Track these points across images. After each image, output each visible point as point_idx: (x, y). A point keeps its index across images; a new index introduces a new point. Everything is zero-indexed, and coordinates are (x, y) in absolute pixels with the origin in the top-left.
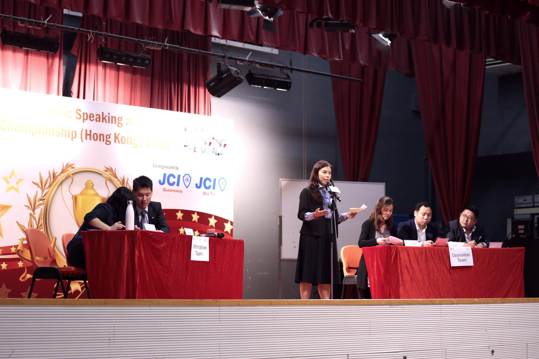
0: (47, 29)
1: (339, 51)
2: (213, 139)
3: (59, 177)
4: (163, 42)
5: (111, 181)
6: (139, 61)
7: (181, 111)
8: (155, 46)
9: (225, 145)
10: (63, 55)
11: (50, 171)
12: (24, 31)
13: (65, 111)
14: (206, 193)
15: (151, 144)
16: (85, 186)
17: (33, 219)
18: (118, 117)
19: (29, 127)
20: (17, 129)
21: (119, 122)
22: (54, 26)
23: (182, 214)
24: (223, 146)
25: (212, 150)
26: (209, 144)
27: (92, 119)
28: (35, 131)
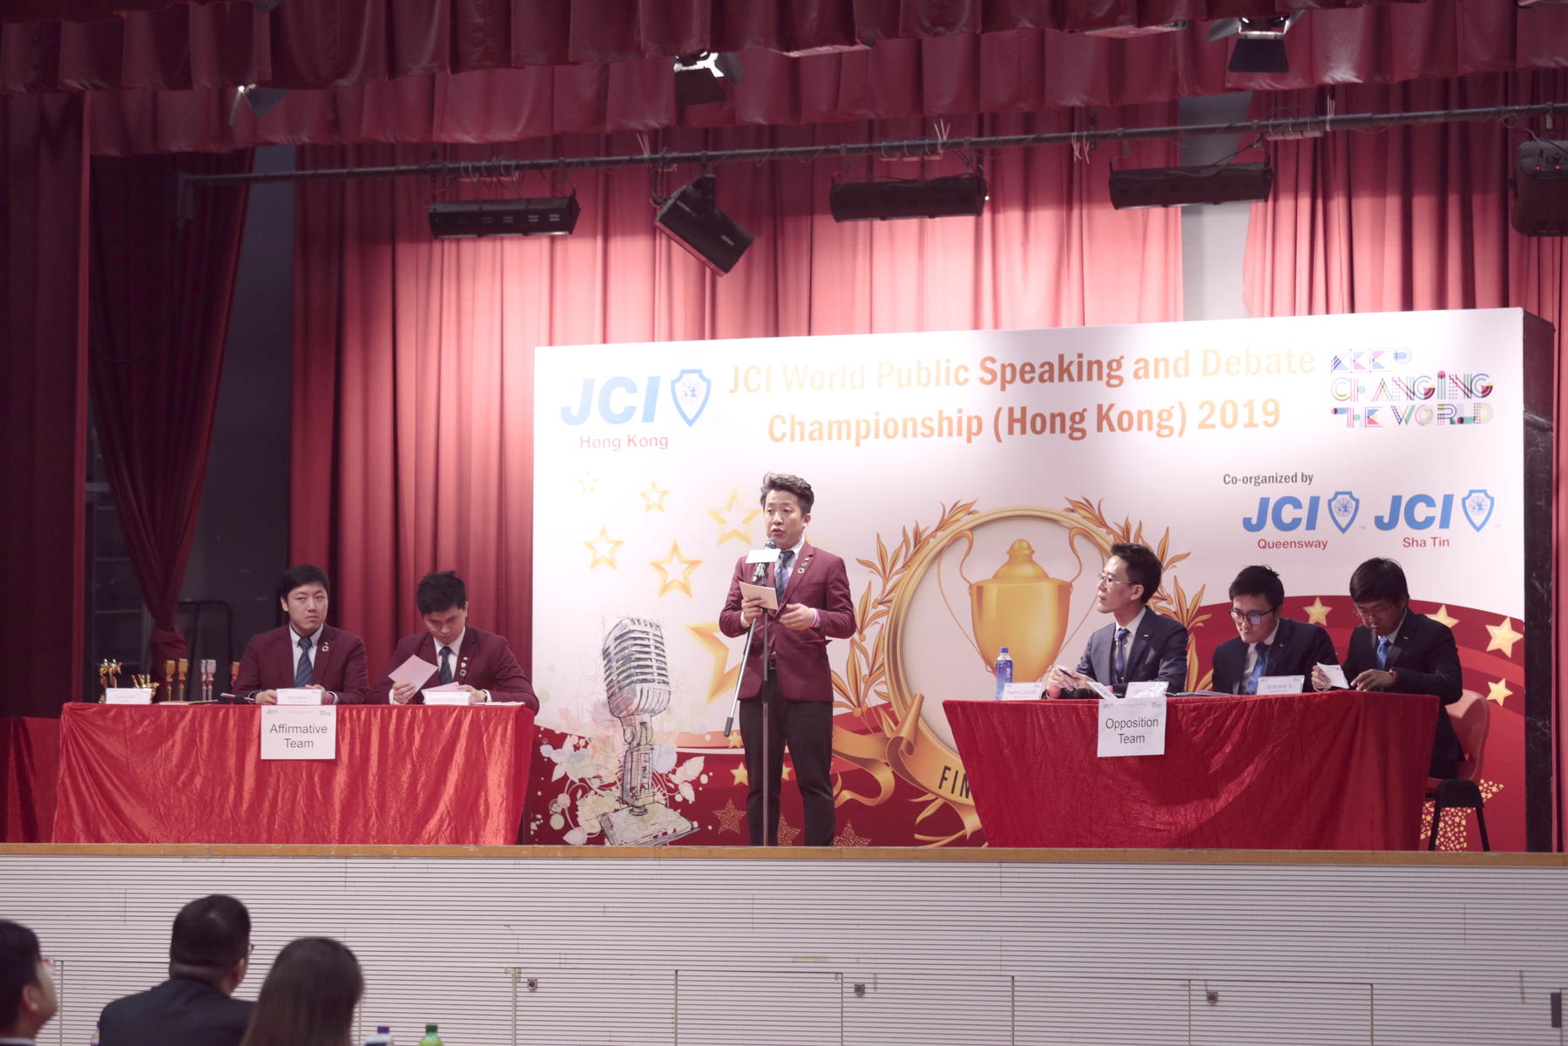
2: (1442, 376)
3: (932, 540)
5: (1087, 535)
9: (1487, 391)
11: (907, 528)
13: (948, 369)
14: (1413, 542)
15: (1215, 419)
16: (1008, 556)
17: (858, 652)
18: (1109, 359)
19: (848, 423)
20: (816, 434)
21: (1113, 373)
22: (962, 144)
23: (1327, 609)
24: (1480, 395)
25: (1436, 412)
26: (1426, 394)
27: (1027, 377)
28: (863, 433)
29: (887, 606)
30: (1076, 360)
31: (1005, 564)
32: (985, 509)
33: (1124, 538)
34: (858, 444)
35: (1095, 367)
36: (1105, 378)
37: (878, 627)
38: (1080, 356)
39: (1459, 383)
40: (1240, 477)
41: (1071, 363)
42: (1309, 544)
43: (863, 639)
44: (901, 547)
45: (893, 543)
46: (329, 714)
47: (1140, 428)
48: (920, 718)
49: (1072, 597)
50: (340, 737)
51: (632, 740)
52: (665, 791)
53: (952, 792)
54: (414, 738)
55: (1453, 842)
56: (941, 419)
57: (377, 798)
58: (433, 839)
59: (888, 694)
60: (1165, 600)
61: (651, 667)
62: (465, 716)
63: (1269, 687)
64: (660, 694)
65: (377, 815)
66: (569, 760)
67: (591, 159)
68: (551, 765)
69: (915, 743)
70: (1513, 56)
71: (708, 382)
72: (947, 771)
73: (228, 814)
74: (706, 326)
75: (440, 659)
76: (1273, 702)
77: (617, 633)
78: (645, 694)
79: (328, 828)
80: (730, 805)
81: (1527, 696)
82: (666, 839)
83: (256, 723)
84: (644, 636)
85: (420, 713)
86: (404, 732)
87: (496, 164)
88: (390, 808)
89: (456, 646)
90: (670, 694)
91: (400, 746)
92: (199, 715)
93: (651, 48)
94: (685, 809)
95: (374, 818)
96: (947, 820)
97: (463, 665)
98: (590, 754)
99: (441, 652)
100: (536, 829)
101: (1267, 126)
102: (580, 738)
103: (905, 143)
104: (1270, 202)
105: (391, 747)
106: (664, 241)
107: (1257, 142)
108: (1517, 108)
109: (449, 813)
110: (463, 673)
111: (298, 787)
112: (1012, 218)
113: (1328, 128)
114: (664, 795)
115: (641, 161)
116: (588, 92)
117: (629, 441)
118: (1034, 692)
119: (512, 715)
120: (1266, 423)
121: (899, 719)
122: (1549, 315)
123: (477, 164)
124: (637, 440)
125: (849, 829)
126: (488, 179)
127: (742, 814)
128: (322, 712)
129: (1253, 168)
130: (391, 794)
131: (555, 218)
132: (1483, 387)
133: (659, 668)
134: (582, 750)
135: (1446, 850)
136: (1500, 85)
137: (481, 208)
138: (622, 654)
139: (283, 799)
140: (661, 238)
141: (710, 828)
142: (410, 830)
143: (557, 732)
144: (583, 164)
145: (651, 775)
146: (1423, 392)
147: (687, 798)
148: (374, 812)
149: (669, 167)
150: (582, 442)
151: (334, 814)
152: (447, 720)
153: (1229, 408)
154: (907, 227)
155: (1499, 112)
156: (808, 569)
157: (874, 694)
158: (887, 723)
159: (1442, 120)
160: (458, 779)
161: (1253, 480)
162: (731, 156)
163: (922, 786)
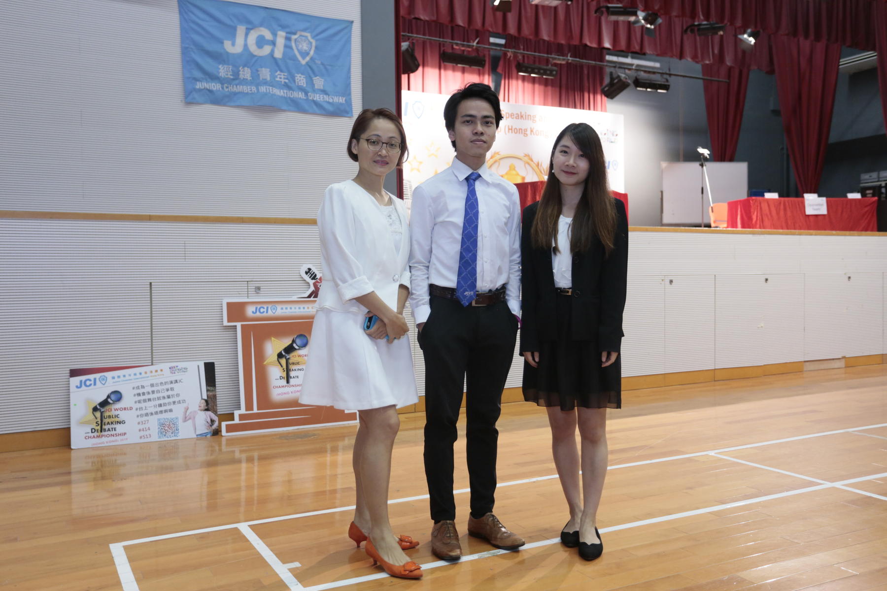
0: (477, 50)
1: (709, 55)
2: (608, 130)
3: (489, 162)
4: (567, 56)
5: (529, 164)
6: (548, 72)
7: (583, 109)
8: (561, 60)
9: (617, 135)
10: (490, 74)
12: (459, 52)
16: (509, 168)
18: (533, 115)
27: (513, 117)
35: (529, 117)
36: (532, 120)
41: (523, 115)
47: (541, 135)
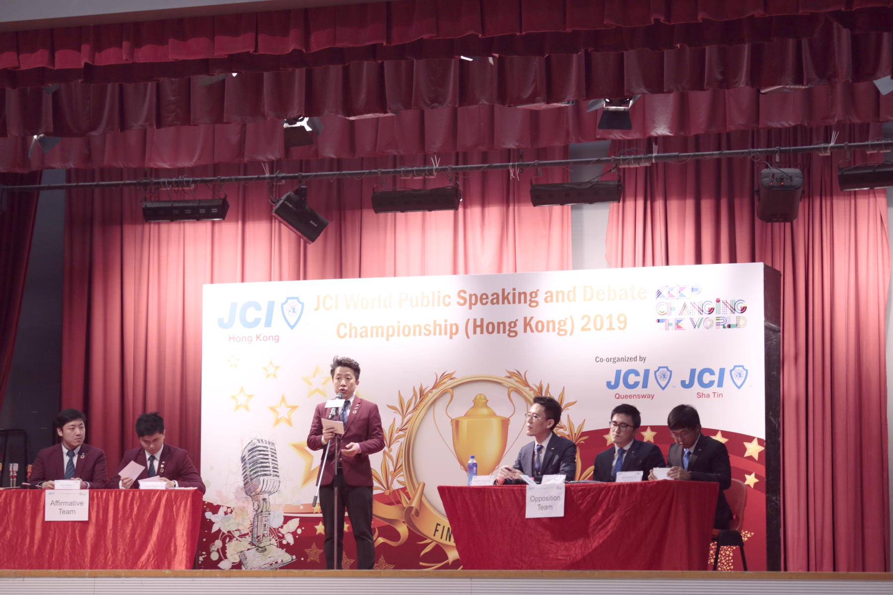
2: (718, 301)
3: (430, 394)
5: (518, 391)
9: (744, 309)
11: (415, 387)
13: (439, 297)
14: (702, 395)
15: (591, 325)
16: (473, 403)
17: (387, 458)
18: (530, 292)
19: (382, 327)
20: (364, 334)
21: (533, 299)
22: (447, 169)
23: (654, 433)
24: (740, 312)
25: (715, 321)
26: (709, 311)
27: (484, 301)
28: (391, 333)
29: (404, 432)
30: (512, 292)
31: (472, 408)
32: (460, 376)
33: (539, 393)
34: (388, 340)
35: (523, 296)
36: (528, 302)
37: (400, 443)
38: (514, 289)
39: (728, 305)
40: (605, 358)
41: (509, 294)
42: (644, 396)
43: (390, 451)
44: (413, 397)
45: (407, 396)
46: (85, 495)
47: (548, 330)
48: (423, 496)
49: (511, 427)
50: (91, 508)
51: (258, 509)
52: (277, 538)
53: (441, 538)
54: (133, 508)
55: (725, 565)
56: (435, 325)
57: (112, 542)
58: (145, 566)
59: (405, 482)
60: (562, 428)
61: (269, 467)
62: (163, 495)
63: (623, 478)
64: (274, 482)
65: (112, 553)
66: (221, 520)
67: (235, 177)
68: (211, 523)
69: (420, 510)
70: (757, 121)
71: (302, 304)
72: (438, 526)
73: (26, 552)
74: (301, 273)
75: (148, 463)
76: (626, 486)
77: (250, 447)
78: (265, 483)
79: (84, 560)
80: (314, 546)
81: (767, 483)
82: (277, 566)
83: (42, 500)
84: (265, 449)
85: (137, 494)
86: (128, 505)
87: (181, 180)
88: (119, 549)
89: (158, 455)
90: (280, 482)
91: (125, 513)
92: (9, 495)
93: (270, 114)
94: (288, 548)
95: (110, 554)
96: (438, 554)
97: (162, 466)
98: (234, 517)
99: (149, 459)
100: (202, 560)
101: (619, 160)
102: (228, 508)
103: (415, 168)
104: (621, 203)
105: (121, 513)
106: (277, 224)
107: (614, 168)
108: (760, 150)
109: (153, 551)
110: (162, 471)
111: (66, 537)
112: (475, 211)
113: (654, 161)
114: (276, 540)
115: (265, 178)
116: (234, 139)
117: (257, 338)
118: (490, 481)
119: (190, 495)
120: (619, 328)
121: (411, 496)
122: (778, 267)
123: (170, 180)
124: (261, 337)
125: (382, 559)
126: (176, 189)
127: (321, 551)
128: (81, 494)
129: (611, 183)
130: (120, 541)
131: (215, 211)
132: (741, 307)
133: (273, 468)
134: (229, 515)
135: (721, 570)
136: (750, 137)
137: (172, 205)
138: (253, 459)
139: (57, 544)
140: (275, 222)
141: (302, 559)
142: (131, 561)
143: (215, 504)
144: (231, 180)
145: (269, 529)
146: (708, 310)
147: (289, 542)
148: (110, 551)
149: (281, 182)
150: (230, 338)
151: (87, 553)
152: (153, 498)
153: (598, 319)
154: (415, 217)
155: (749, 153)
156: (358, 411)
157: (396, 482)
158: (404, 499)
159: (717, 157)
160: (159, 532)
161: (612, 360)
162: (316, 176)
163: (425, 535)
